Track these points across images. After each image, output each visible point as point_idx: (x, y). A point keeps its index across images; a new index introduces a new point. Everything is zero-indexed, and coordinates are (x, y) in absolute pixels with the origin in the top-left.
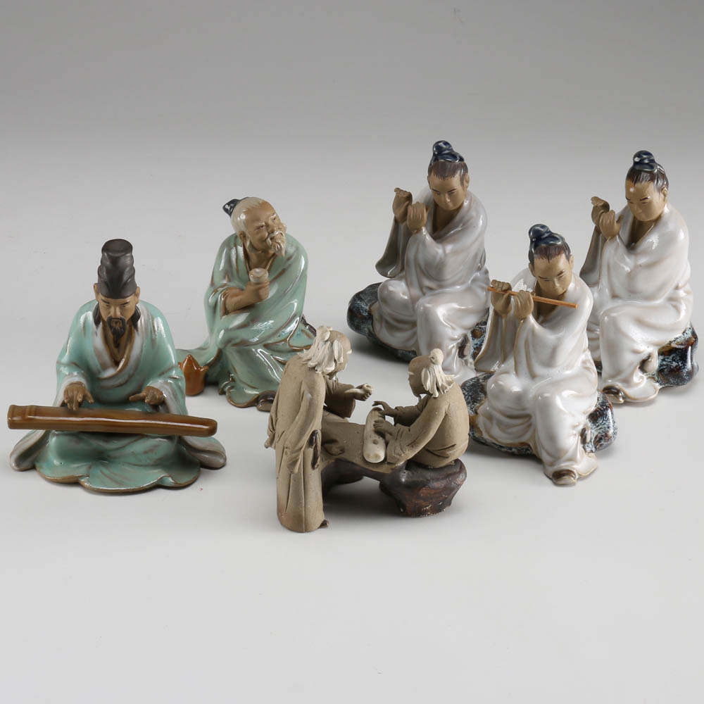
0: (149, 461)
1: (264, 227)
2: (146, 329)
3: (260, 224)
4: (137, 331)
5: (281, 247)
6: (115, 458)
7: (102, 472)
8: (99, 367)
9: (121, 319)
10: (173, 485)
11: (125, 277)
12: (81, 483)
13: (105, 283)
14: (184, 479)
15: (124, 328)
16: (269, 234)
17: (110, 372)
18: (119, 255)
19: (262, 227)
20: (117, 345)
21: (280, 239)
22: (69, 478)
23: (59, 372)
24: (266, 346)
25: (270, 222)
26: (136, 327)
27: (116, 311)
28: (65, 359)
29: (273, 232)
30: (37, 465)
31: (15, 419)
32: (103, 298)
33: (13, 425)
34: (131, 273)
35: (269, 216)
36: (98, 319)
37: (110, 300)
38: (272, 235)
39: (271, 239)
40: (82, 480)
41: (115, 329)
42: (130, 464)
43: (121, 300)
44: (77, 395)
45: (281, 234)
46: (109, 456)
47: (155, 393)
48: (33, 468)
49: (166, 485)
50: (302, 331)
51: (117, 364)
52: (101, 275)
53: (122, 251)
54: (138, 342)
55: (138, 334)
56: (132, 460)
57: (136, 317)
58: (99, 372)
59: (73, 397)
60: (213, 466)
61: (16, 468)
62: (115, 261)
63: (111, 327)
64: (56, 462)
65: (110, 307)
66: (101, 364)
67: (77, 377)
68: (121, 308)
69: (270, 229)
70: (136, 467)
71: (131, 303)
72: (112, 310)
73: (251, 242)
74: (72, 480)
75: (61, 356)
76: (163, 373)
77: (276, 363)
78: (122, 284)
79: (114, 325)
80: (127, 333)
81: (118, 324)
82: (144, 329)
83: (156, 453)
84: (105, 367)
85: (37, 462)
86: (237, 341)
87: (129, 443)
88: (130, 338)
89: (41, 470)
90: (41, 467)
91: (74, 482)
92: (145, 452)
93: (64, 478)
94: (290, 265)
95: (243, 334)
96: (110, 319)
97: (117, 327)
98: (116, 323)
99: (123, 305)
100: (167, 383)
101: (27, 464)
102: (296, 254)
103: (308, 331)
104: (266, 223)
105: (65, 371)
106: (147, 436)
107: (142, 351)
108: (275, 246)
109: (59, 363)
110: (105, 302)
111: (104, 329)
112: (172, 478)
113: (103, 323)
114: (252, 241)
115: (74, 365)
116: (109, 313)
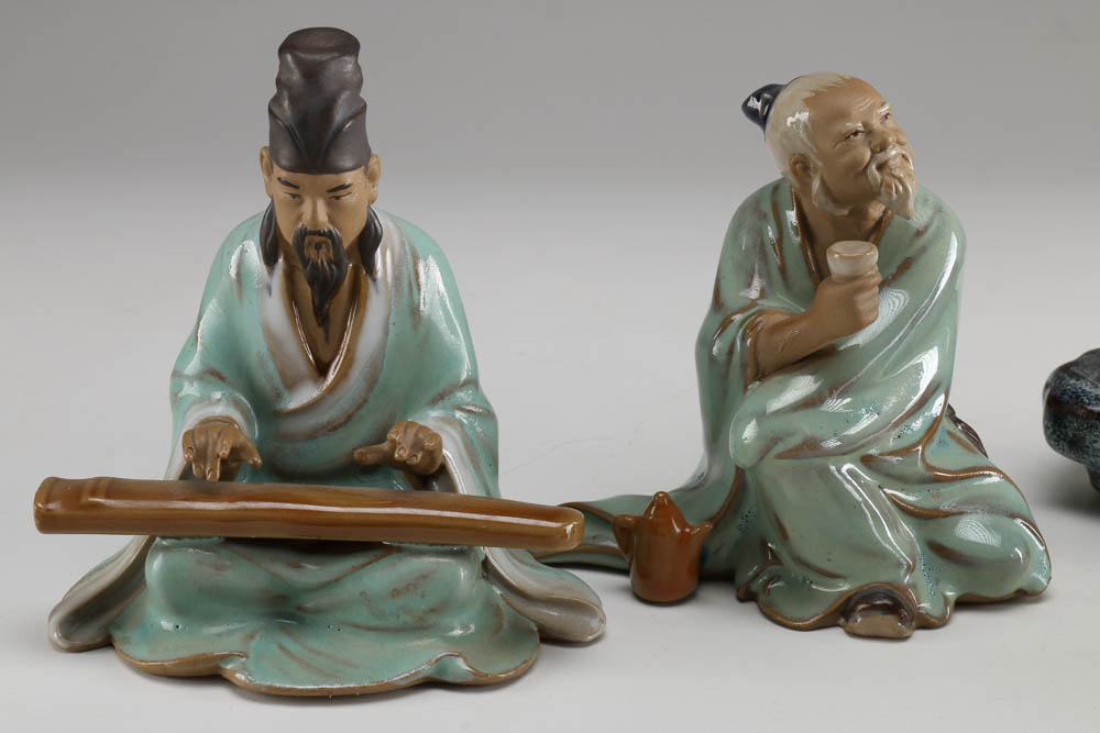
0: (405, 618)
1: (860, 136)
2: (397, 278)
3: (849, 125)
4: (374, 280)
5: (905, 188)
6: (318, 611)
7: (282, 648)
8: (278, 381)
9: (330, 235)
10: (470, 679)
11: (340, 114)
12: (227, 676)
13: (288, 129)
14: (498, 667)
15: (337, 262)
16: (873, 152)
17: (306, 394)
18: (325, 57)
19: (856, 133)
20: (322, 317)
21: (903, 168)
22: (195, 661)
23: (175, 398)
24: (867, 461)
25: (876, 123)
26: (370, 268)
27: (317, 212)
28: (193, 366)
29: (883, 147)
30: (117, 635)
31: (52, 506)
32: (284, 174)
33: (48, 522)
34: (355, 107)
35: (871, 109)
36: (272, 248)
37: (301, 178)
38: (881, 157)
39: (881, 167)
40: (229, 667)
41: (315, 266)
42: (357, 626)
43: (329, 179)
44: (215, 443)
45: (904, 156)
46: (300, 609)
47: (421, 436)
48: (107, 643)
49: (450, 679)
50: (949, 433)
51: (321, 369)
52: (276, 111)
53: (331, 50)
54: (377, 309)
55: (377, 291)
56: (361, 615)
57: (369, 239)
58: (279, 396)
59: (205, 448)
60: (572, 638)
61: (61, 644)
62: (312, 74)
63: (305, 261)
64: (167, 624)
65: (301, 203)
66: (282, 374)
67: (221, 405)
68: (329, 204)
69: (876, 142)
70: (371, 635)
71: (354, 189)
72: (307, 207)
73: (823, 182)
74: (201, 668)
75: (184, 357)
76: (442, 397)
77: (893, 508)
78: (330, 134)
79: (311, 253)
80: (347, 282)
81: (324, 250)
82: (389, 279)
83: (423, 596)
84: (291, 384)
85: (119, 627)
86: (795, 441)
87: (355, 569)
88: (357, 297)
89: (125, 648)
90: (126, 640)
91: (207, 673)
92: (396, 593)
93: (182, 662)
94: (924, 249)
95: (806, 425)
96: (303, 235)
97: (322, 257)
98: (318, 247)
99: (335, 194)
100: (450, 421)
101: (90, 633)
102: (935, 224)
103: (963, 436)
104: (865, 125)
105: (191, 390)
106: (399, 550)
107: (386, 333)
108: (889, 187)
109: (177, 374)
110: (287, 184)
111: (290, 277)
112: (465, 660)
113: (286, 259)
114: (825, 176)
115: (212, 378)
116: (299, 218)
